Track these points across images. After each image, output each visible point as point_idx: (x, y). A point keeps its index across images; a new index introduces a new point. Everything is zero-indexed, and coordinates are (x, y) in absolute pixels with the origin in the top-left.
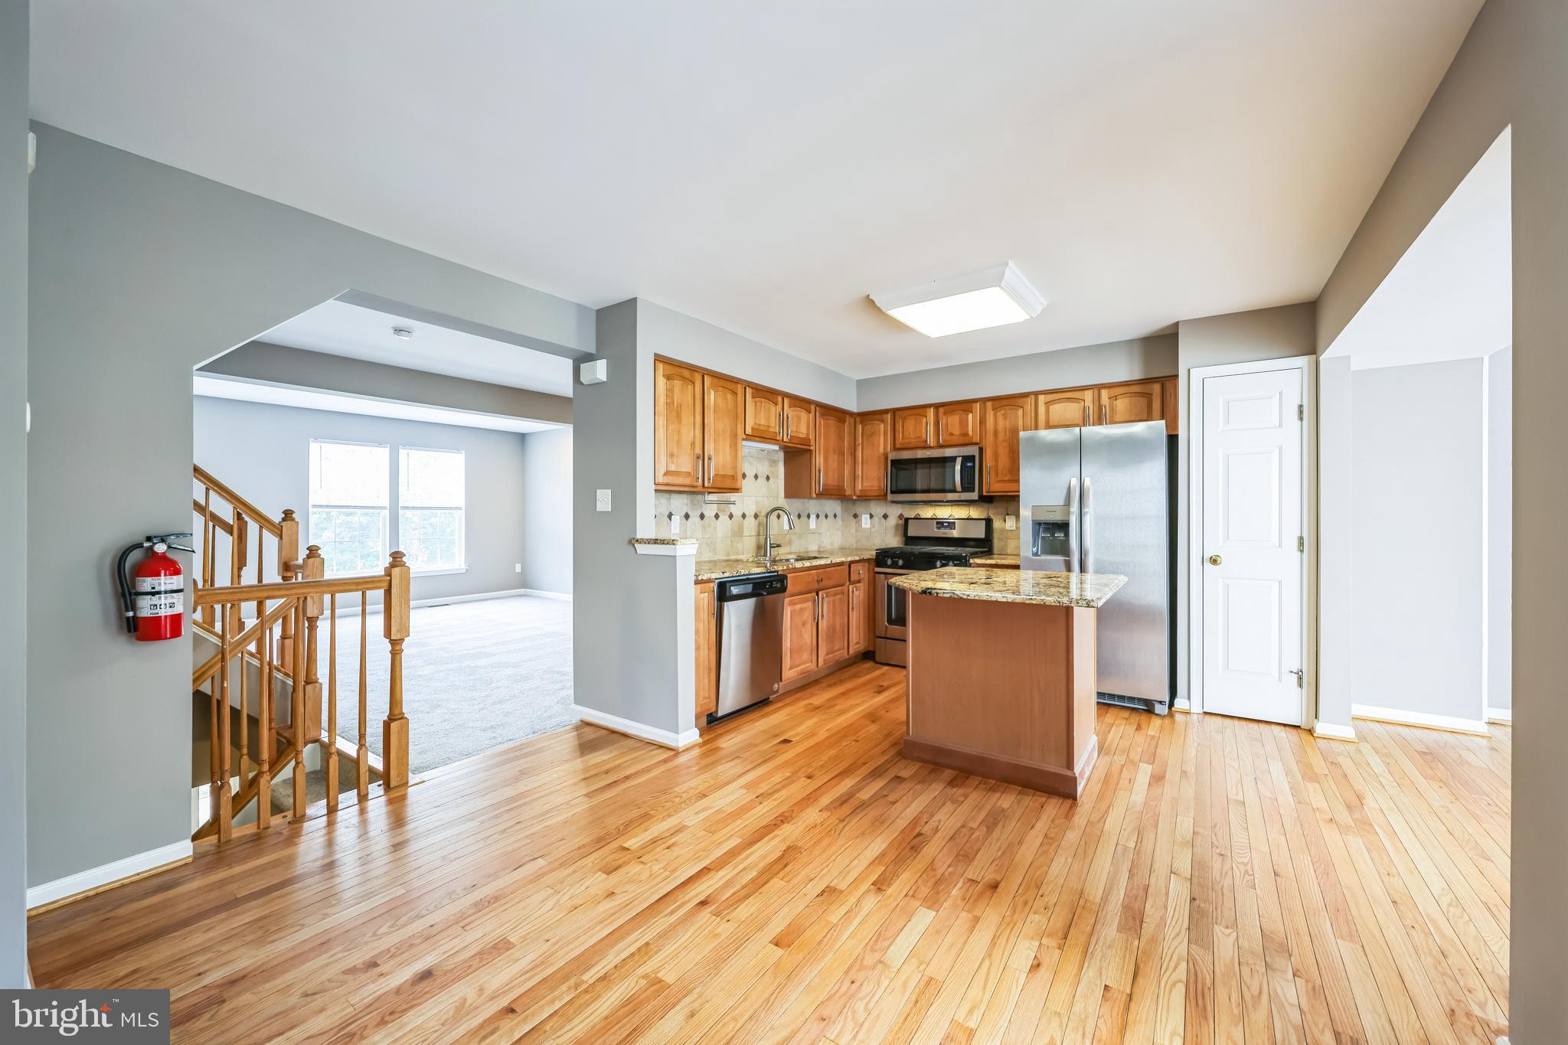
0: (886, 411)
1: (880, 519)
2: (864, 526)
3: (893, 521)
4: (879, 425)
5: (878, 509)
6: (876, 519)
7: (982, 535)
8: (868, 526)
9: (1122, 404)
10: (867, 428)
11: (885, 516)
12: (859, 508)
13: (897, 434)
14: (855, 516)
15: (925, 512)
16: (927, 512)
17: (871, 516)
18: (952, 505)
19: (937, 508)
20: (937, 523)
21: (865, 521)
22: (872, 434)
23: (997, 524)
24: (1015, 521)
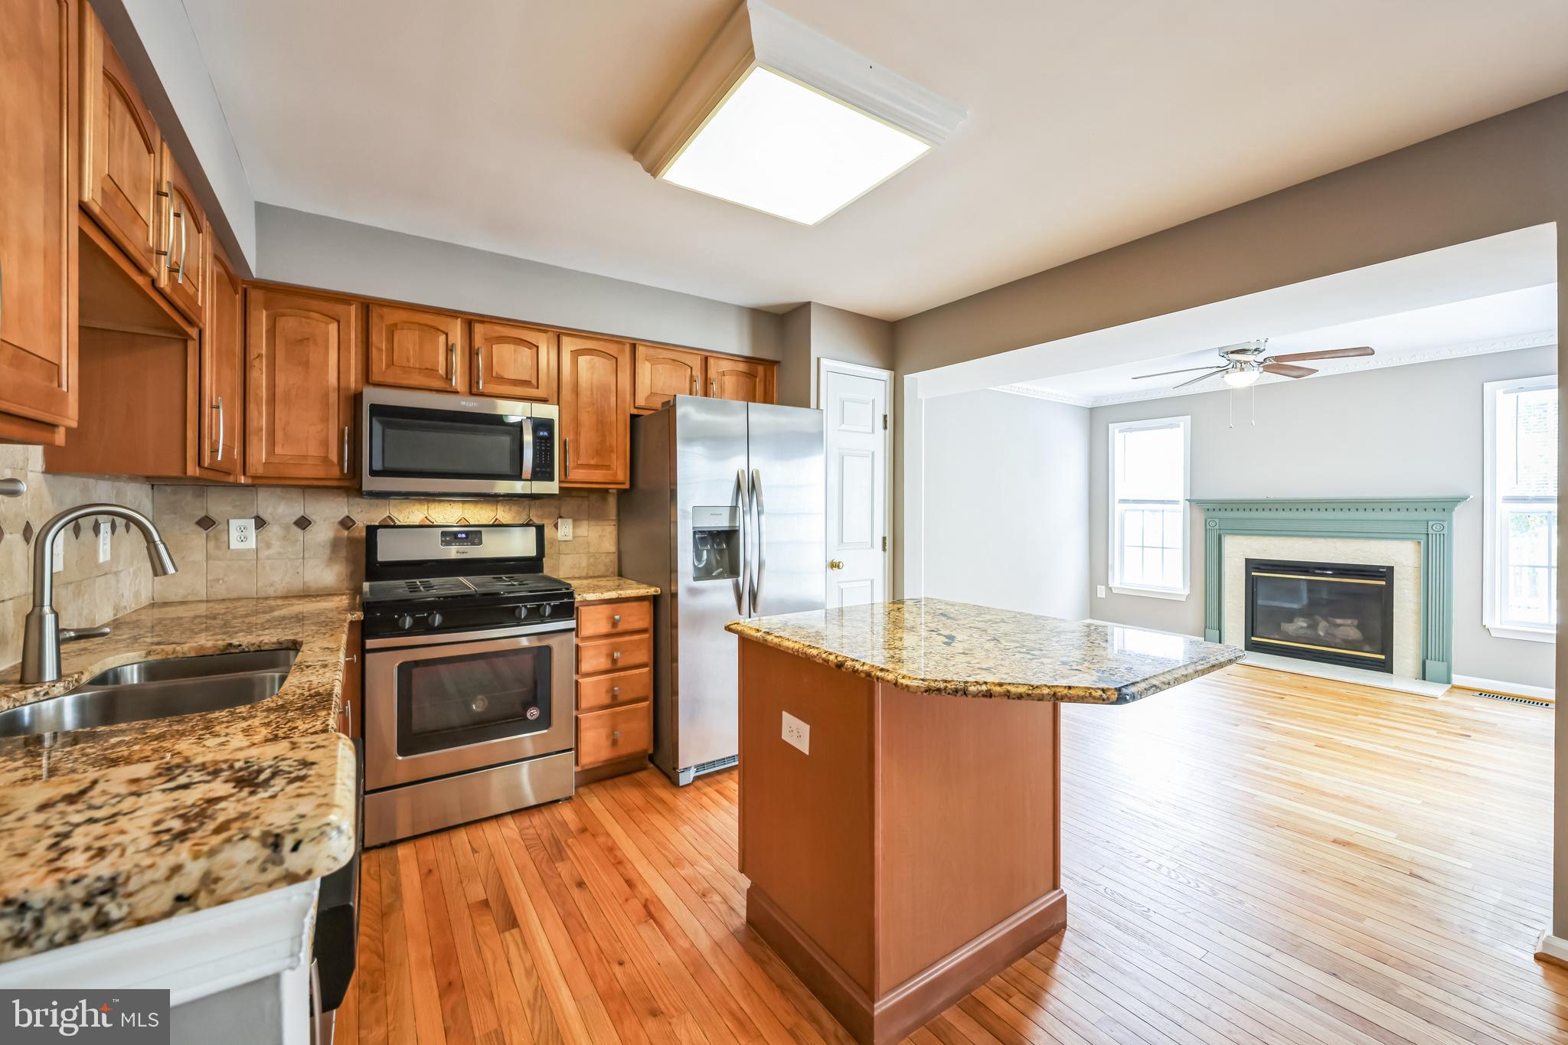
0: (344, 299)
1: (287, 528)
2: (235, 544)
3: (324, 531)
4: (327, 324)
5: (281, 509)
6: (274, 531)
7: (531, 551)
8: (251, 544)
9: (730, 382)
10: (289, 324)
11: (303, 523)
12: (216, 505)
13: (374, 353)
14: (206, 523)
15: (406, 512)
16: (414, 514)
17: (260, 523)
18: (464, 502)
19: (433, 506)
20: (444, 534)
21: (241, 535)
22: (303, 341)
23: (548, 532)
24: (571, 527)
